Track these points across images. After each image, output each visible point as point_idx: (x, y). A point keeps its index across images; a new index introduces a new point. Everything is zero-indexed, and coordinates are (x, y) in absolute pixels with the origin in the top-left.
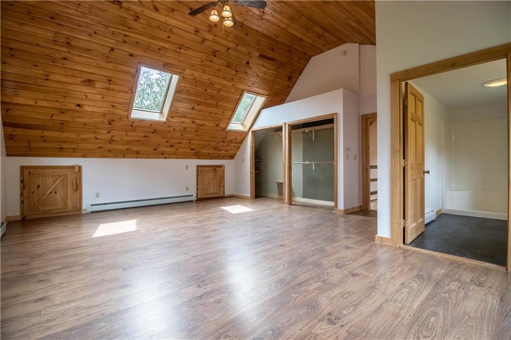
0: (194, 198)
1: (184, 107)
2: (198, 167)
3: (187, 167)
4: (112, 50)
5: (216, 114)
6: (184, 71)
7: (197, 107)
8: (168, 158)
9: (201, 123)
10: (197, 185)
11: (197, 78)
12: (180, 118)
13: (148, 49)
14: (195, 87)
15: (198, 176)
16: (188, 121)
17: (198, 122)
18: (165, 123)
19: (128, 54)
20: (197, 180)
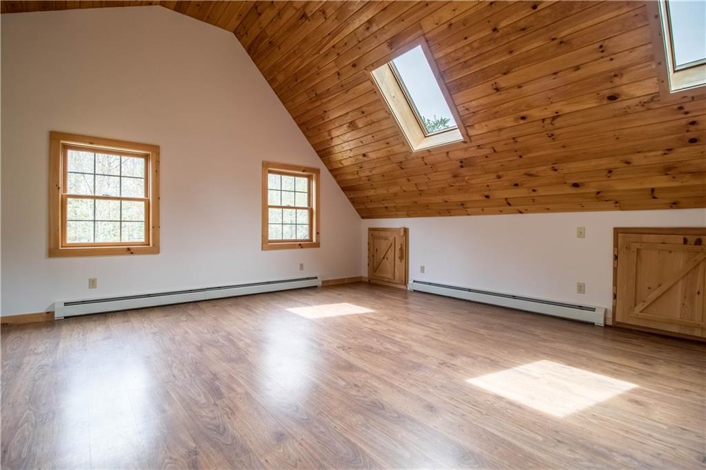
0: (598, 319)
1: (477, 96)
2: (617, 231)
3: (581, 233)
4: (339, 74)
5: (577, 68)
6: (421, 28)
7: (503, 82)
8: (527, 211)
9: (549, 113)
10: (615, 284)
11: (453, 21)
12: (486, 123)
13: (360, 42)
14: (465, 42)
15: (616, 257)
16: (508, 122)
17: (536, 113)
18: (465, 142)
19: (350, 67)
20: (615, 269)
